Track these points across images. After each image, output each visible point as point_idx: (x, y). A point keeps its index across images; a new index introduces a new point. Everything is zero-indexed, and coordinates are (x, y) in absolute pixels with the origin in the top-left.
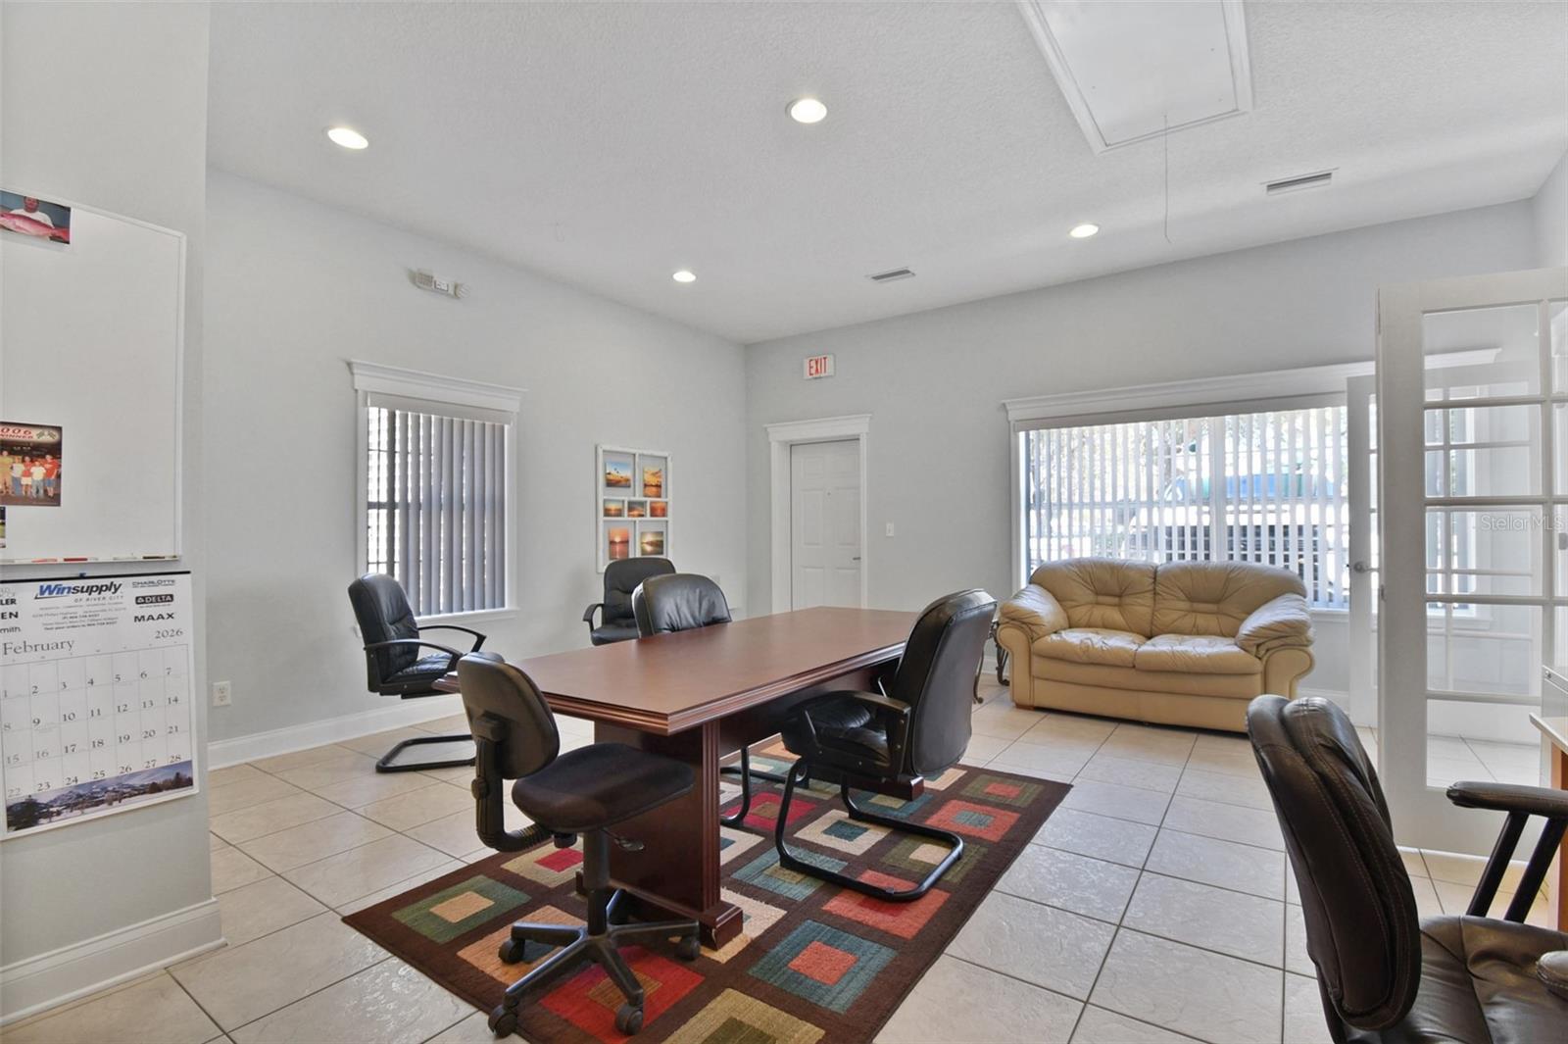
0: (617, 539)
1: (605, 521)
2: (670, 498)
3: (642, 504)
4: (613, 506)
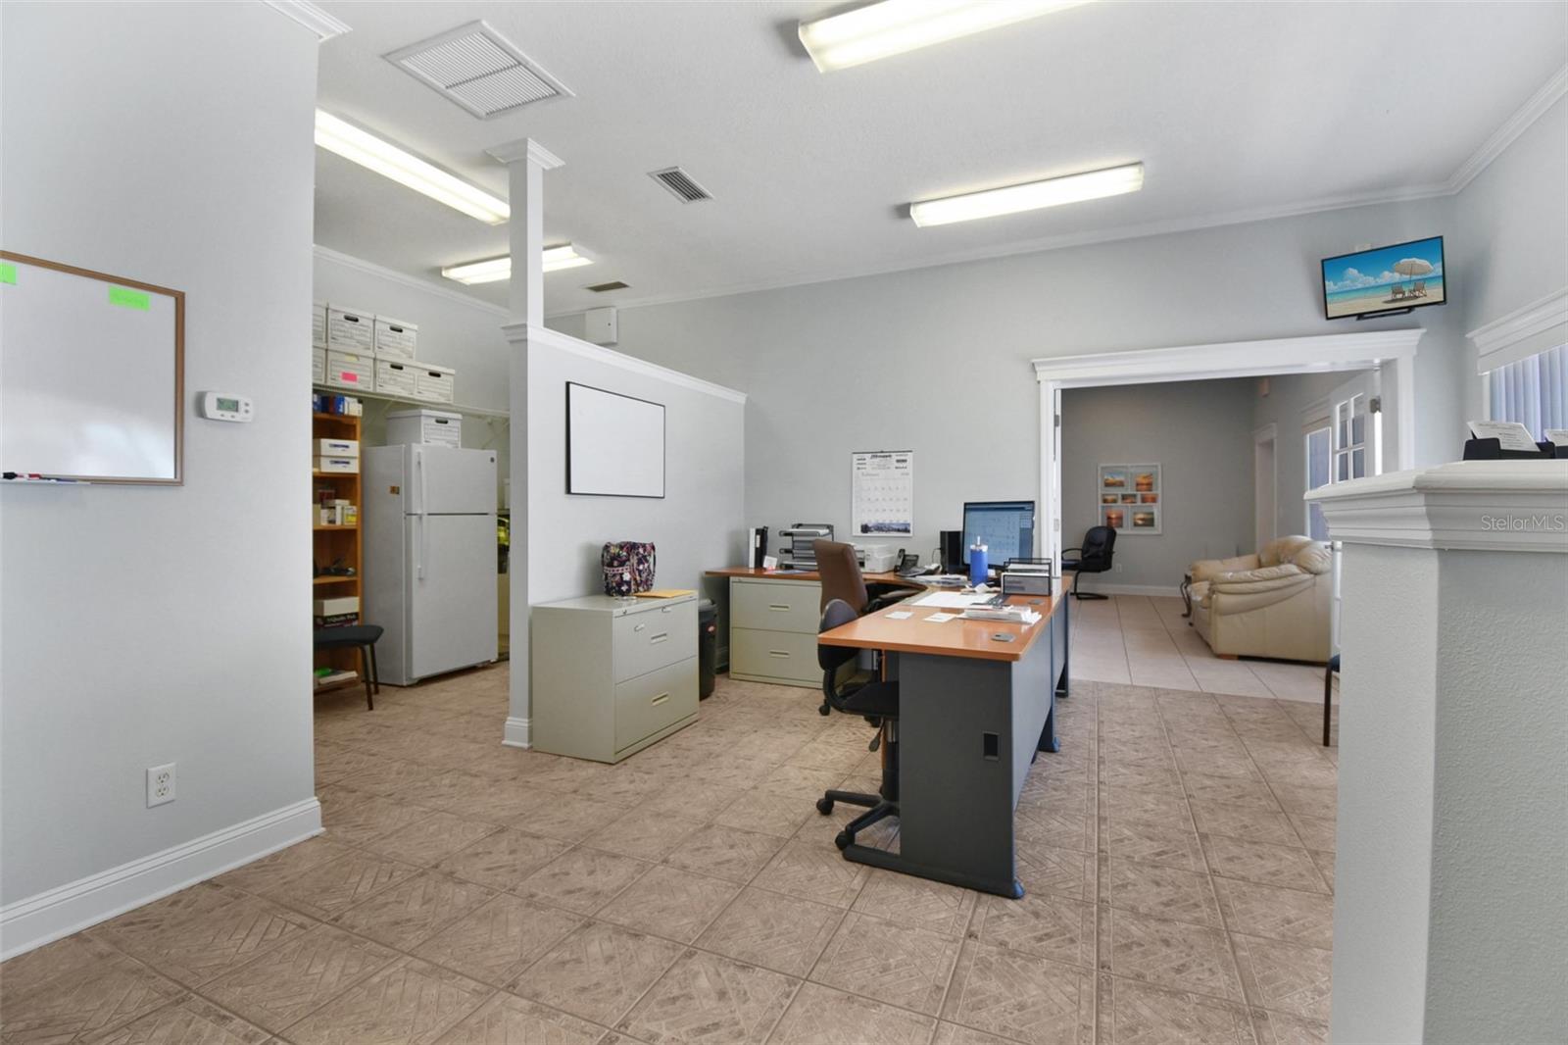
0: (1114, 516)
1: (1103, 507)
2: (1158, 491)
3: (1134, 496)
4: (1109, 498)
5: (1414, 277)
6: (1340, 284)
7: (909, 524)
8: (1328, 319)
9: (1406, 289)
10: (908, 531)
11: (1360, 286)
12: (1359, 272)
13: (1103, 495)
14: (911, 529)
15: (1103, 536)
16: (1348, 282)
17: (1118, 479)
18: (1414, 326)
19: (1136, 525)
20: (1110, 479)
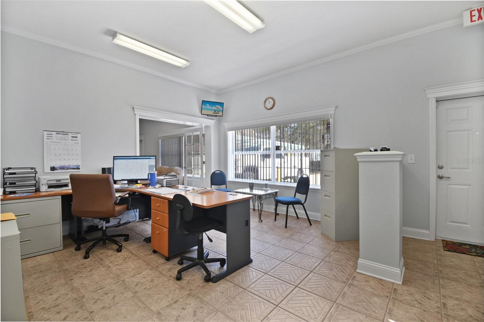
5: (218, 109)
6: (205, 107)
7: (79, 166)
8: (202, 114)
9: (217, 111)
10: (79, 169)
11: (209, 108)
12: (209, 105)
14: (81, 168)
16: (207, 107)
18: (213, 120)
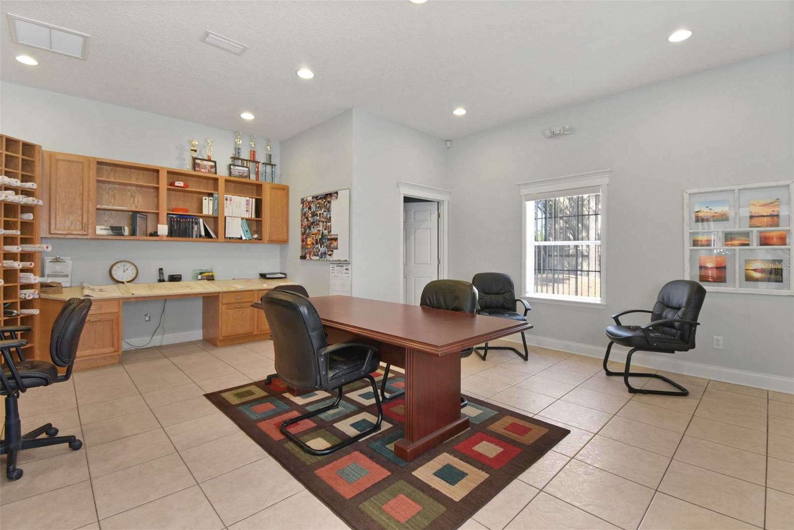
0: (708, 266)
1: (691, 250)
2: (790, 226)
3: (747, 234)
4: (703, 238)
13: (692, 234)
15: (681, 297)
17: (719, 209)
19: (749, 278)
20: (705, 212)
